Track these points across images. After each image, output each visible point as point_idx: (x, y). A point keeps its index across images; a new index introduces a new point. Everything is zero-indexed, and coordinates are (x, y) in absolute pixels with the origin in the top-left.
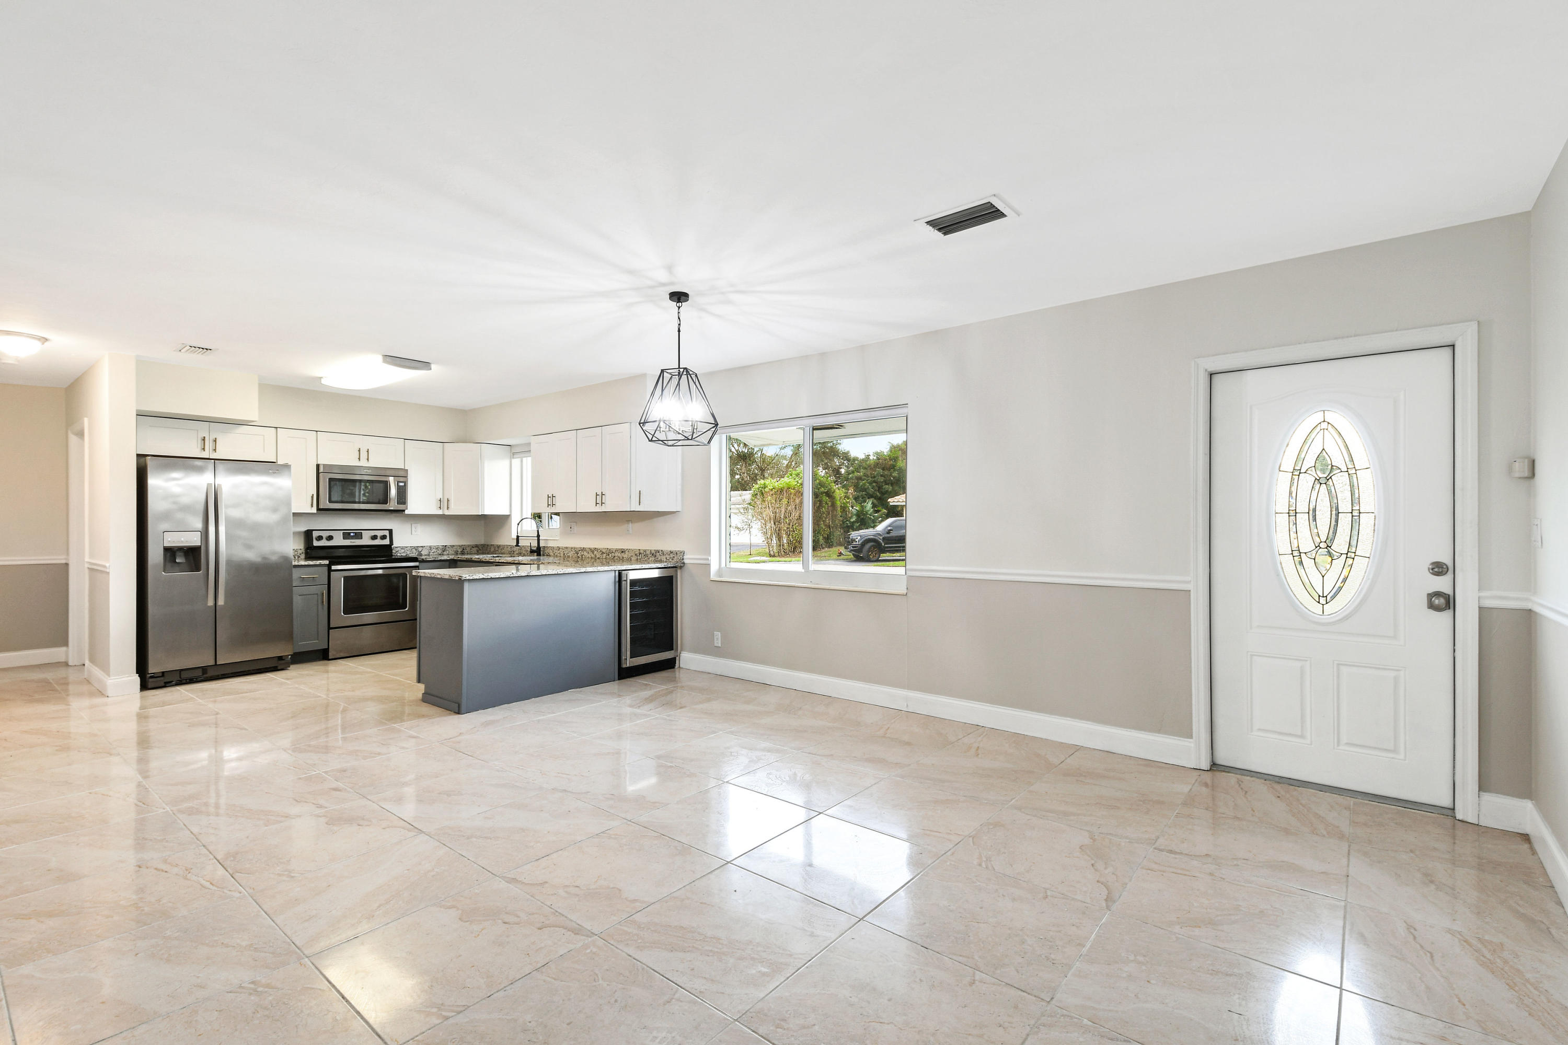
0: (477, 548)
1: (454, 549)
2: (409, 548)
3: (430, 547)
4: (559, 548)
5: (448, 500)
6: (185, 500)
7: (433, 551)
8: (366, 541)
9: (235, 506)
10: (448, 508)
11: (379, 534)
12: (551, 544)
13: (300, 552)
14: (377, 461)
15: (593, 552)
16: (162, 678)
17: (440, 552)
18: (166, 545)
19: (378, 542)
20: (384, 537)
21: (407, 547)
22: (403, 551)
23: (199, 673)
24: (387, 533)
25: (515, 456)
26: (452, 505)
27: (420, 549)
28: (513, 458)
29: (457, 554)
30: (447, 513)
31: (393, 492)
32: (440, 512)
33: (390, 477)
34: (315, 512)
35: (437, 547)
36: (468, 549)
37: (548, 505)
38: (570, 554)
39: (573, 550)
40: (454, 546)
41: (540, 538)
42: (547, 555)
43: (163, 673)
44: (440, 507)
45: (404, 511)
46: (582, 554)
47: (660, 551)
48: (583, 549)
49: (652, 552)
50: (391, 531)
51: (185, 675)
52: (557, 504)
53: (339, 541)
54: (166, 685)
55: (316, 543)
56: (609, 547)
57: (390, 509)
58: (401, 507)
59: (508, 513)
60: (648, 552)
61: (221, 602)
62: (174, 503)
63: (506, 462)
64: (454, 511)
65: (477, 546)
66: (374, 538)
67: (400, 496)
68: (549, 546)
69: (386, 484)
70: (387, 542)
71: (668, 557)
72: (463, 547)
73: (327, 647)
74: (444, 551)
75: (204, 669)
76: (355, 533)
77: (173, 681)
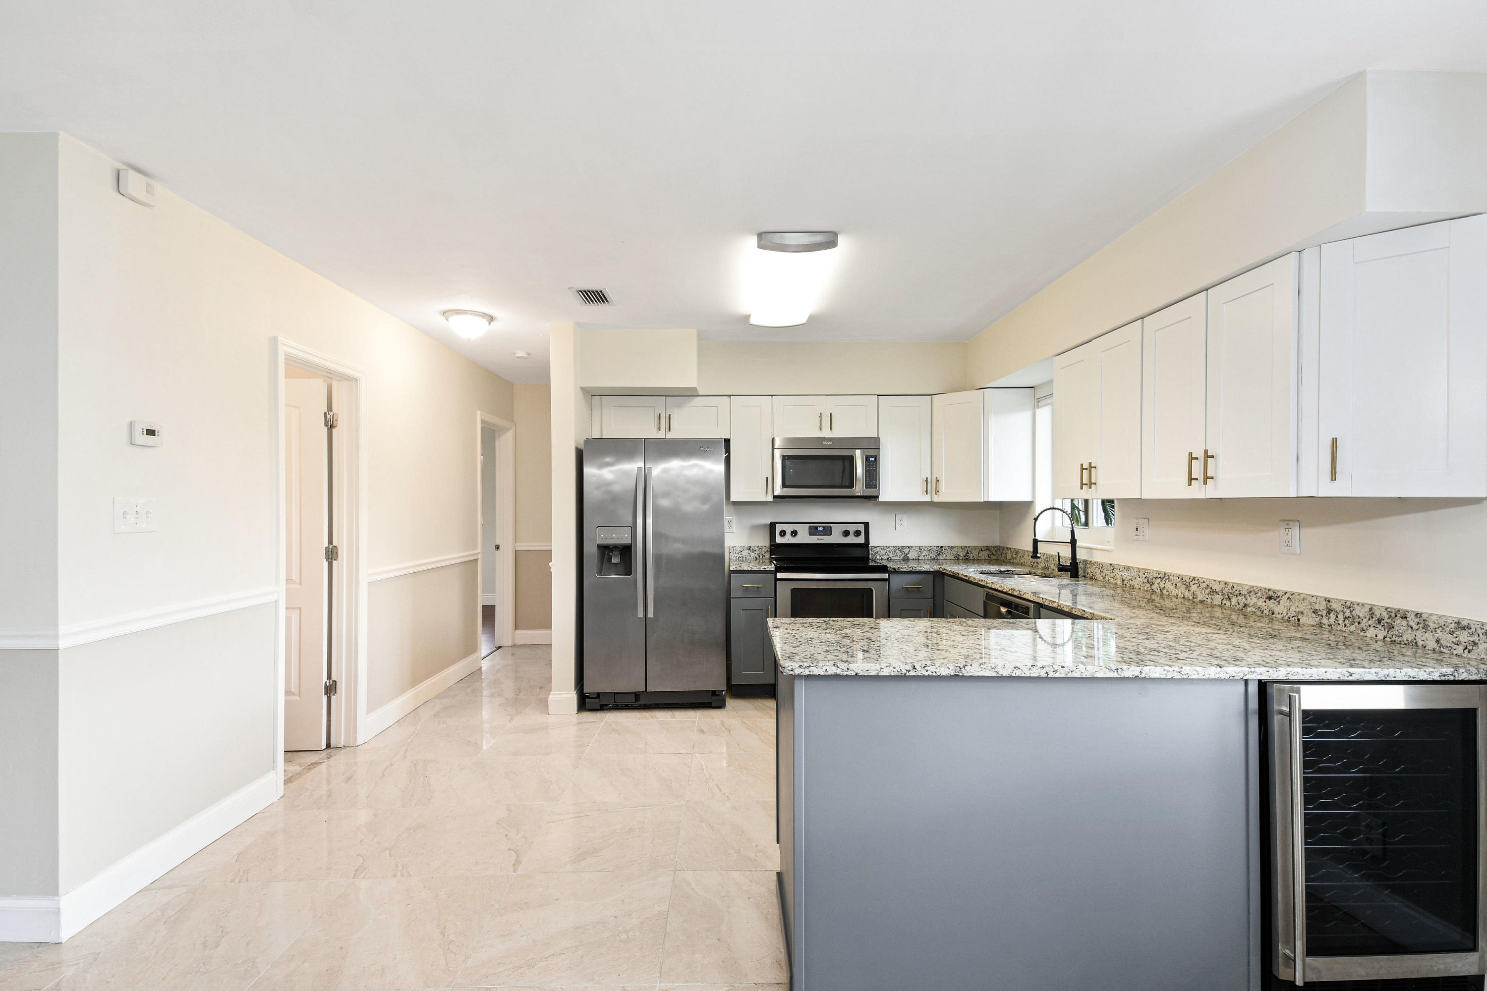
0: (988, 552)
1: (954, 552)
2: (891, 548)
3: (920, 548)
4: (1113, 567)
5: (937, 481)
6: (616, 488)
7: (924, 554)
8: (836, 537)
9: (666, 495)
10: (937, 492)
11: (852, 529)
12: (1098, 558)
13: (764, 549)
14: (843, 430)
15: (1188, 587)
16: (597, 700)
17: (933, 555)
18: (600, 542)
19: (851, 539)
20: (857, 533)
21: (889, 547)
22: (883, 552)
23: (631, 699)
24: (861, 528)
25: (1040, 404)
26: (942, 487)
27: (906, 551)
28: (1038, 407)
29: (958, 559)
30: (936, 499)
31: (860, 470)
32: (927, 498)
33: (857, 450)
34: (771, 500)
35: (929, 548)
36: (975, 553)
37: (1082, 484)
38: (1135, 583)
39: (1141, 574)
40: (953, 547)
41: (1078, 544)
42: (1091, 579)
43: (598, 694)
44: (927, 491)
45: (877, 497)
46: (1162, 585)
47: (1411, 617)
48: (1165, 577)
49: (1377, 613)
50: (866, 525)
51: (621, 700)
52: (1100, 482)
53: (804, 537)
54: (603, 708)
55: (779, 540)
56: (1231, 580)
57: (857, 494)
58: (870, 492)
59: (1029, 499)
60: (1359, 612)
61: (651, 614)
62: (607, 492)
63: (1025, 417)
64: (947, 495)
65: (988, 548)
66: (846, 533)
67: (870, 477)
68: (1094, 560)
69: (851, 459)
70: (861, 540)
71: (1447, 639)
72: (967, 549)
73: (774, 683)
74: (939, 555)
75: (637, 695)
76: (824, 527)
77: (609, 705)
